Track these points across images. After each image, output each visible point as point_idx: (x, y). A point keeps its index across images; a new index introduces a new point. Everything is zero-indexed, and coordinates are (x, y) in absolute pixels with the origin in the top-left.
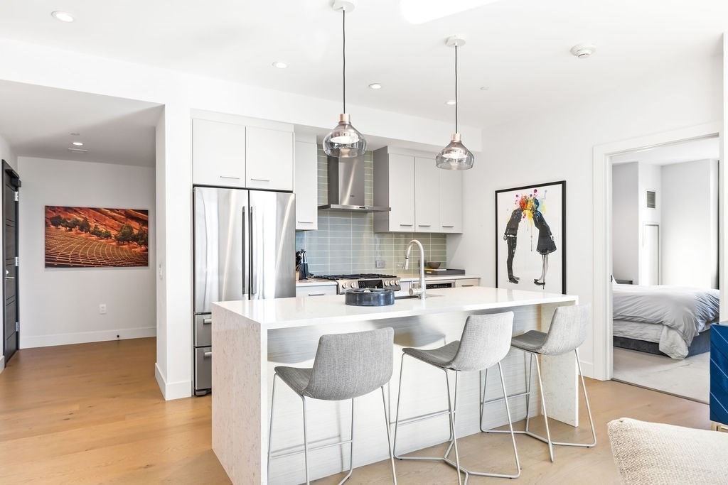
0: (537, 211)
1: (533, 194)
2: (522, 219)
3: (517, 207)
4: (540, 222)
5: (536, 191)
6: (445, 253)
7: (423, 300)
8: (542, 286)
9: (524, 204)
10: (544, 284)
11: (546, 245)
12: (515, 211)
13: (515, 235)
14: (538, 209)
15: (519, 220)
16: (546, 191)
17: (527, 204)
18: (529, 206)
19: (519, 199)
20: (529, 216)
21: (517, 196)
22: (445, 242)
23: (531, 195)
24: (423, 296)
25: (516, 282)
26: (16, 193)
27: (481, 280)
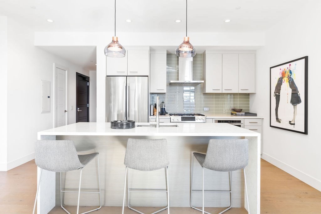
0: (290, 78)
1: (288, 67)
2: (283, 83)
3: (280, 76)
4: (292, 84)
5: (290, 65)
6: (249, 104)
7: (157, 127)
8: (293, 125)
9: (283, 74)
10: (294, 124)
11: (295, 100)
12: (279, 79)
13: (279, 93)
14: (291, 77)
15: (281, 84)
16: (296, 64)
17: (285, 73)
18: (286, 76)
19: (282, 71)
20: (287, 81)
21: (280, 69)
22: (249, 98)
23: (288, 68)
24: (157, 126)
25: (280, 122)
26: (88, 83)
27: (264, 119)
